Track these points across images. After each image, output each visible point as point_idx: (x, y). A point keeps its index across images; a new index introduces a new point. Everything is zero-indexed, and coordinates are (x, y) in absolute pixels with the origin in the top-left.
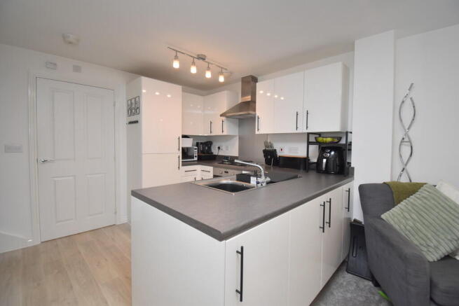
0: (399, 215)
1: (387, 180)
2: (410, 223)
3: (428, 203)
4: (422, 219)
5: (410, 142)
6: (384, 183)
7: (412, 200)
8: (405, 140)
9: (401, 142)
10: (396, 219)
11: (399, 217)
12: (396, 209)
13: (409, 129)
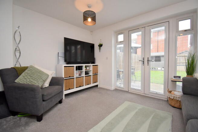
0: (23, 78)
1: (13, 66)
2: (28, 80)
3: (33, 71)
4: (32, 77)
5: (19, 50)
6: (11, 68)
7: (26, 72)
8: (17, 49)
9: (15, 50)
10: (22, 81)
11: (23, 79)
12: (21, 77)
13: (18, 44)
